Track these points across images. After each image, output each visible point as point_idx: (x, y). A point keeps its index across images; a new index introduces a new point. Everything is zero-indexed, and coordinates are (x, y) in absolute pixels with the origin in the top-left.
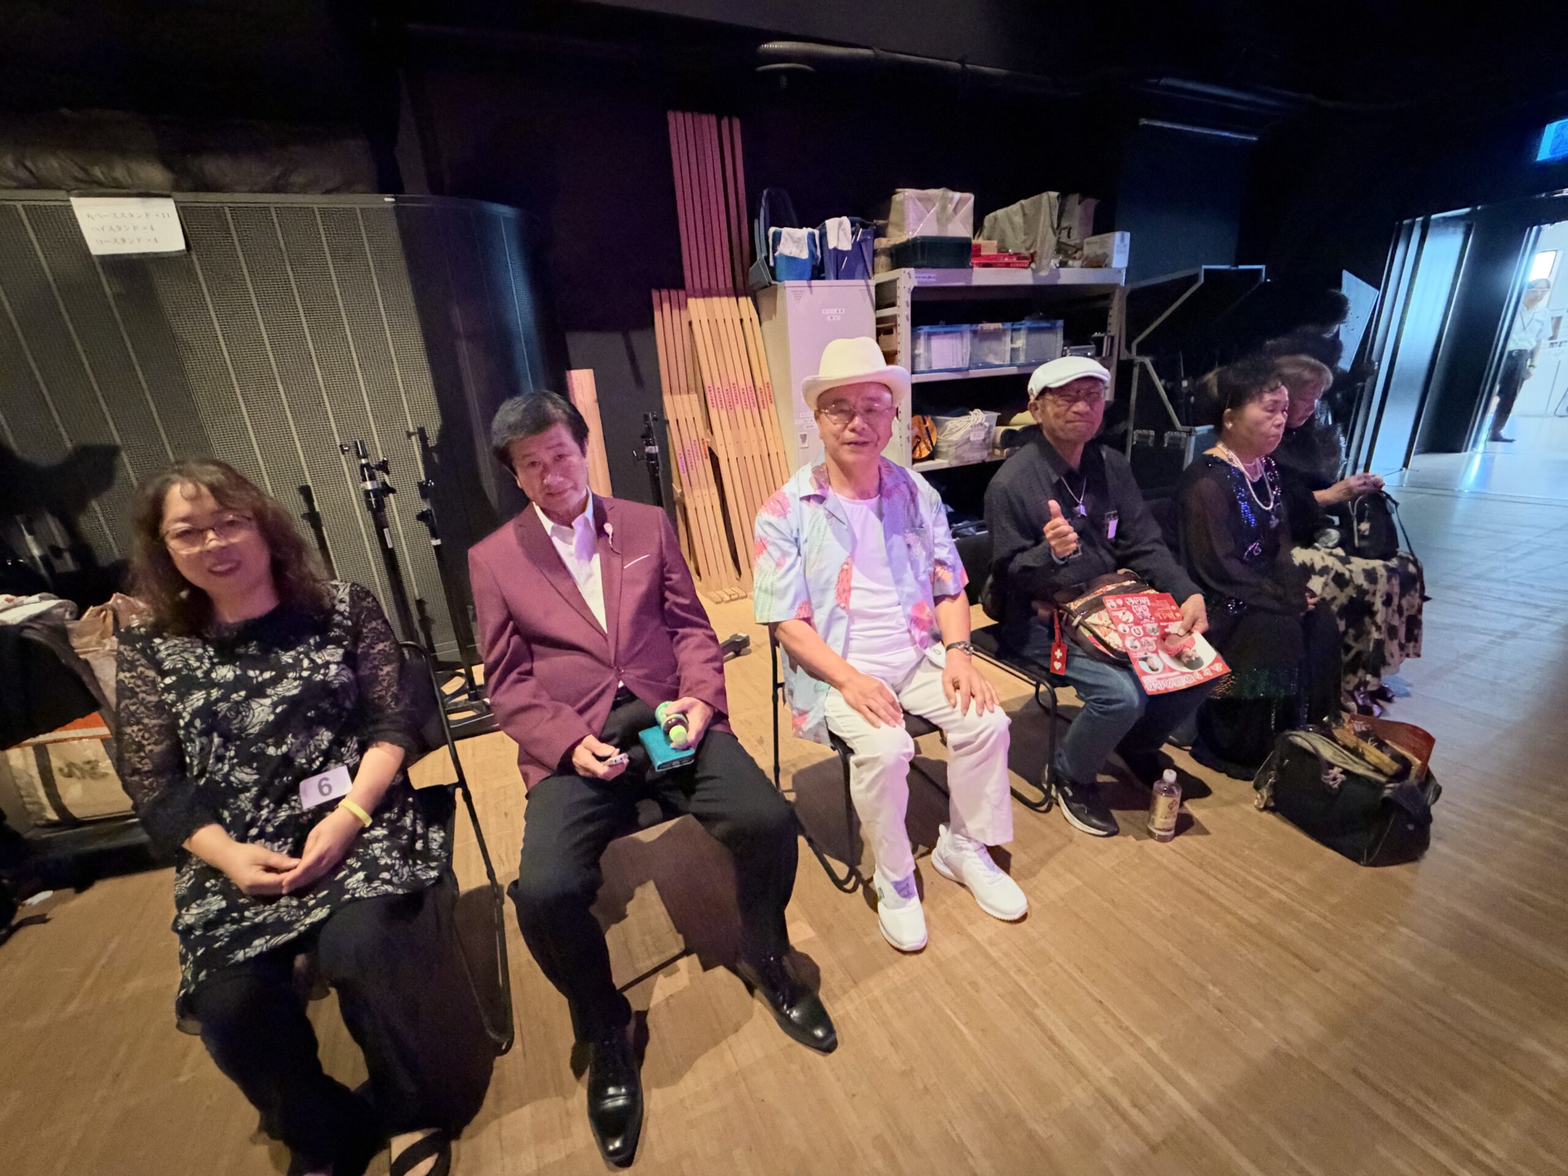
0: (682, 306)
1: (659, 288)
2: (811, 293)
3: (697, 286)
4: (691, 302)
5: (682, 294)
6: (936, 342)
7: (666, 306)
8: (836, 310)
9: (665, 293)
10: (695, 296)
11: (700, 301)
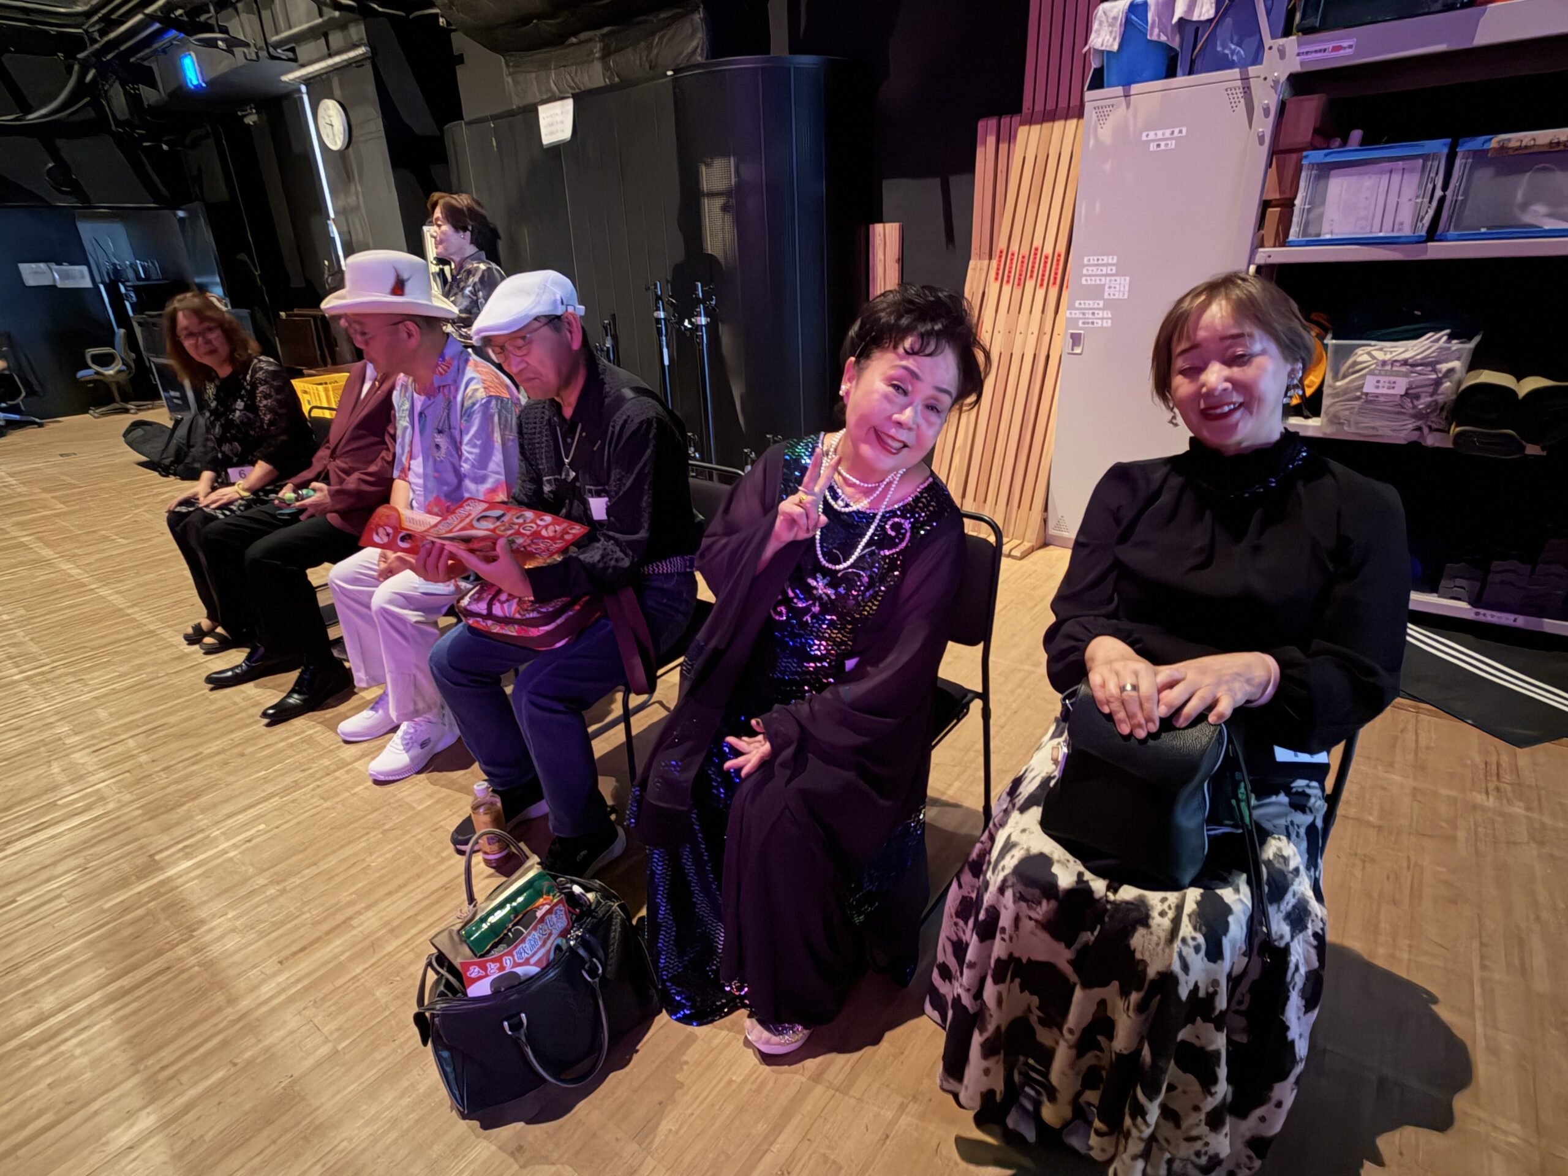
0: (1011, 138)
1: (988, 115)
2: (1128, 106)
3: (1039, 107)
4: (1023, 131)
5: (1016, 119)
6: (1338, 186)
7: (991, 140)
8: (1168, 132)
9: (992, 122)
10: (1030, 122)
11: (1036, 129)
